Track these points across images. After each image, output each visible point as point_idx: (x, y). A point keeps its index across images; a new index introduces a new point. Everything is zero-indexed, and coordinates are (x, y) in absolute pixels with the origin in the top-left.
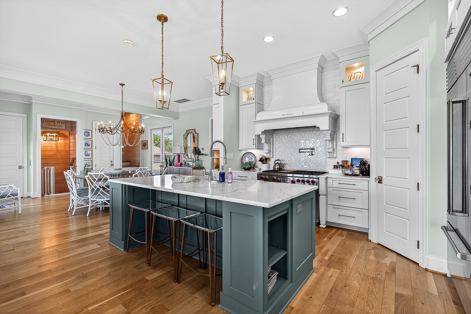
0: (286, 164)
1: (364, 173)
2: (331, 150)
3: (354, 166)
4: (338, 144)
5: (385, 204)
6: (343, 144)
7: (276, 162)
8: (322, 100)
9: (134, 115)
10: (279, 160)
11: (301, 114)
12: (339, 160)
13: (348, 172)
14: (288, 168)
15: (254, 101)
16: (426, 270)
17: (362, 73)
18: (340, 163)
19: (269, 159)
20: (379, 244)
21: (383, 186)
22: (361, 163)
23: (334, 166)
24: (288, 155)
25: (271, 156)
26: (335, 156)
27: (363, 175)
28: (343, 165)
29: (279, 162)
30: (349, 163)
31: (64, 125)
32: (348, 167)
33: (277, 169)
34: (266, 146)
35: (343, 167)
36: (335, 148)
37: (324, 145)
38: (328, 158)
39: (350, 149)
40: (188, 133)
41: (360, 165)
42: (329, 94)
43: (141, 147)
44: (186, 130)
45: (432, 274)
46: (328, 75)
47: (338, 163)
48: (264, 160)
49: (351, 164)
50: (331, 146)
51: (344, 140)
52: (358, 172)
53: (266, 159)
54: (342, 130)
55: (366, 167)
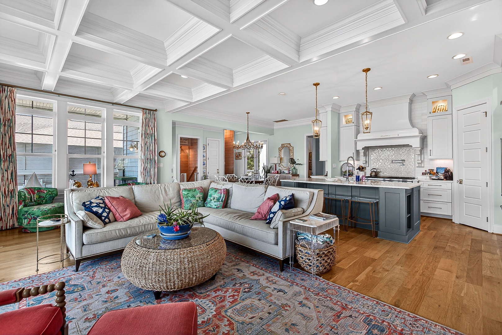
0: (380, 172)
1: (448, 178)
2: (420, 162)
3: (439, 173)
4: (425, 157)
5: (465, 197)
6: (430, 157)
7: (372, 170)
8: (413, 125)
9: (228, 131)
10: (375, 169)
11: (397, 136)
12: (427, 168)
13: (434, 177)
14: (381, 174)
15: (354, 124)
16: (493, 233)
17: (445, 106)
18: (428, 171)
19: (365, 168)
20: (460, 224)
21: (463, 186)
22: (445, 171)
23: (423, 173)
24: (382, 165)
25: (367, 166)
26: (423, 166)
27: (447, 179)
28: (431, 172)
29: (375, 170)
30: (435, 171)
31: (187, 141)
32: (434, 174)
33: (374, 175)
34: (362, 158)
35: (430, 174)
36: (423, 160)
37: (414, 158)
38: (417, 167)
39: (436, 161)
40: (283, 146)
41: (444, 172)
42: (416, 121)
43: (234, 158)
44: (282, 144)
45: (496, 235)
46: (416, 106)
47: (426, 171)
48: (361, 169)
49: (436, 172)
50: (419, 159)
51: (432, 155)
52: (442, 177)
53: (363, 168)
54: (430, 147)
55: (449, 174)
